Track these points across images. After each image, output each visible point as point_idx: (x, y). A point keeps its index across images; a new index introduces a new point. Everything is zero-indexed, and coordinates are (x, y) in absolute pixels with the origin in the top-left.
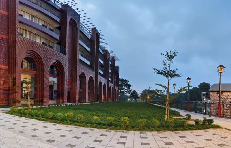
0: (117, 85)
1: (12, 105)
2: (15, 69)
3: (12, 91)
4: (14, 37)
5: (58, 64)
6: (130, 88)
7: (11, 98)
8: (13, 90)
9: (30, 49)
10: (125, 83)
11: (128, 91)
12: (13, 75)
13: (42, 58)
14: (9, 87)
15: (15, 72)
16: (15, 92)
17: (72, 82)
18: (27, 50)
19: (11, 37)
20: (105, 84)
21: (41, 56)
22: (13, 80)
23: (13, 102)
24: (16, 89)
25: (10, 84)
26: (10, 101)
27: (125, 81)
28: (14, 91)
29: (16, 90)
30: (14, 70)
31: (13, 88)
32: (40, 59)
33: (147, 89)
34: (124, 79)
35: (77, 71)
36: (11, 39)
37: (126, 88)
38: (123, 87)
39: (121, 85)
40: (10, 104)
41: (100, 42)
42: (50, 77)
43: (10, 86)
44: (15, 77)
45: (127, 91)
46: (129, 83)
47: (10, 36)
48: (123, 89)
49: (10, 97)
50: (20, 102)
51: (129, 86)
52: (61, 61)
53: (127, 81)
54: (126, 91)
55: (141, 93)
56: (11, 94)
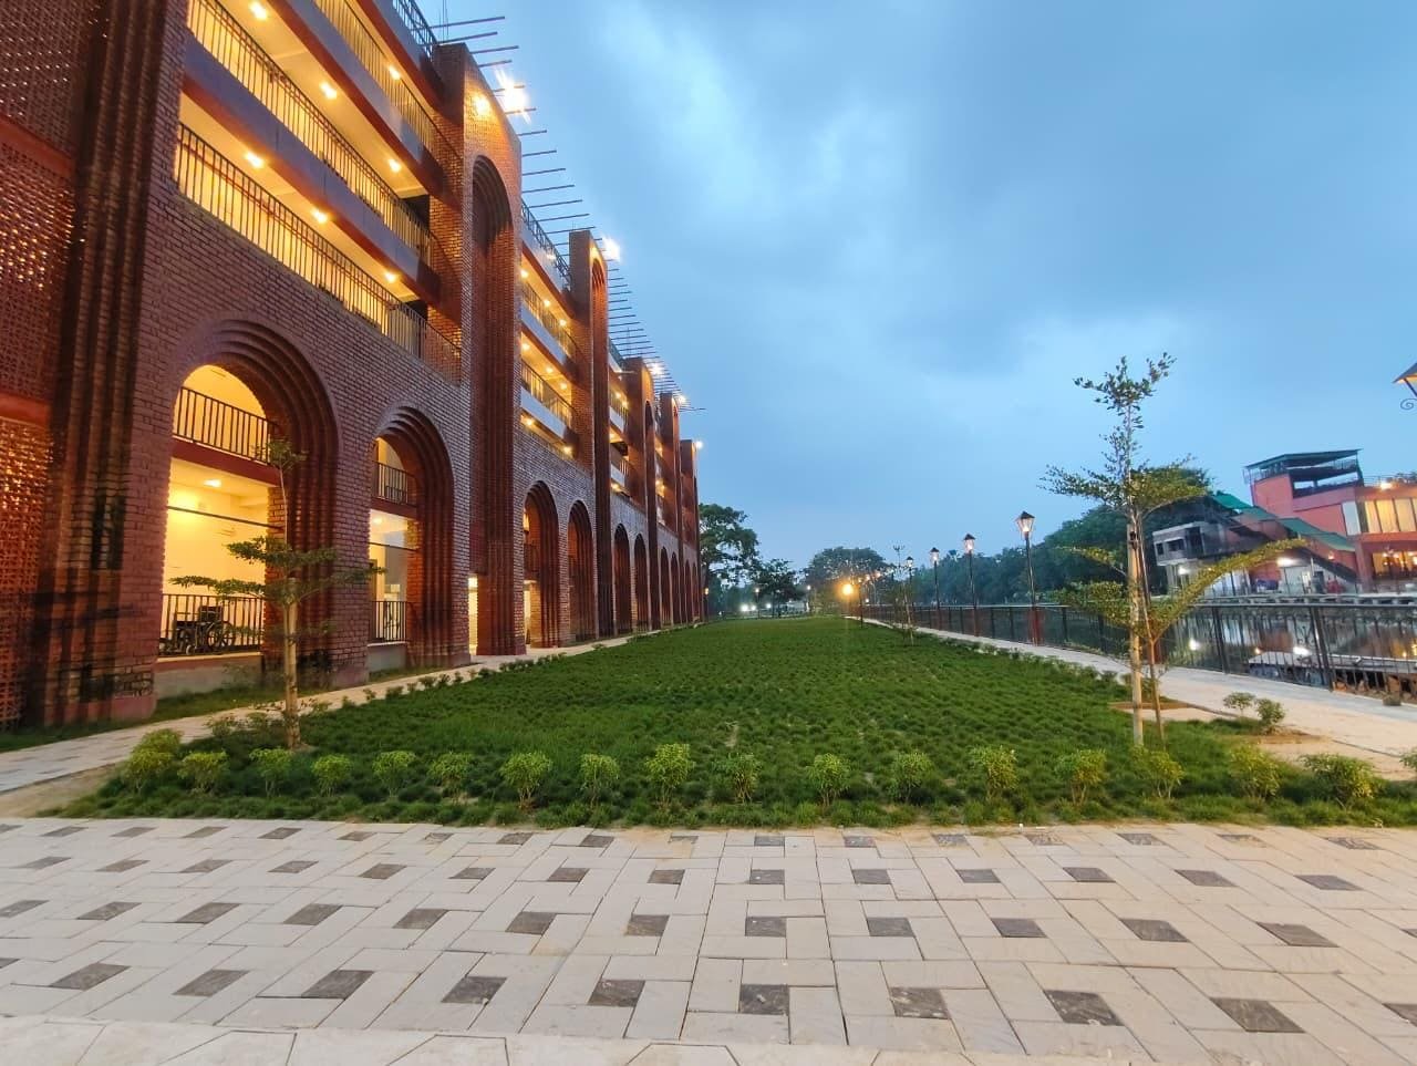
0: (691, 536)
1: (70, 715)
2: (126, 440)
3: (79, 607)
4: (132, 194)
5: (418, 437)
6: (756, 548)
7: (65, 659)
8: (92, 594)
9: (252, 318)
10: (730, 526)
11: (746, 566)
12: (99, 479)
13: (329, 391)
14: (46, 576)
15: (124, 457)
16: (112, 613)
17: (486, 538)
18: (228, 315)
19: (105, 184)
20: (639, 540)
21: (322, 376)
22: (97, 515)
23: (86, 692)
24: (123, 588)
25: (61, 548)
26: (50, 686)
27: (729, 515)
28: (102, 604)
29: (125, 598)
30: (113, 445)
31: (93, 580)
32: (316, 395)
33: (828, 547)
34: (719, 504)
35: (516, 476)
36: (102, 197)
37: (731, 550)
38: (718, 547)
39: (711, 537)
40: (49, 711)
41: (611, 336)
42: (372, 511)
43: (60, 564)
44: (122, 501)
45: (738, 568)
46: (744, 526)
47: (96, 167)
48: (719, 557)
49: (55, 652)
50: (151, 681)
51: (747, 540)
52: (437, 417)
53: (736, 514)
54: (733, 564)
55: (805, 571)
56: (66, 626)
